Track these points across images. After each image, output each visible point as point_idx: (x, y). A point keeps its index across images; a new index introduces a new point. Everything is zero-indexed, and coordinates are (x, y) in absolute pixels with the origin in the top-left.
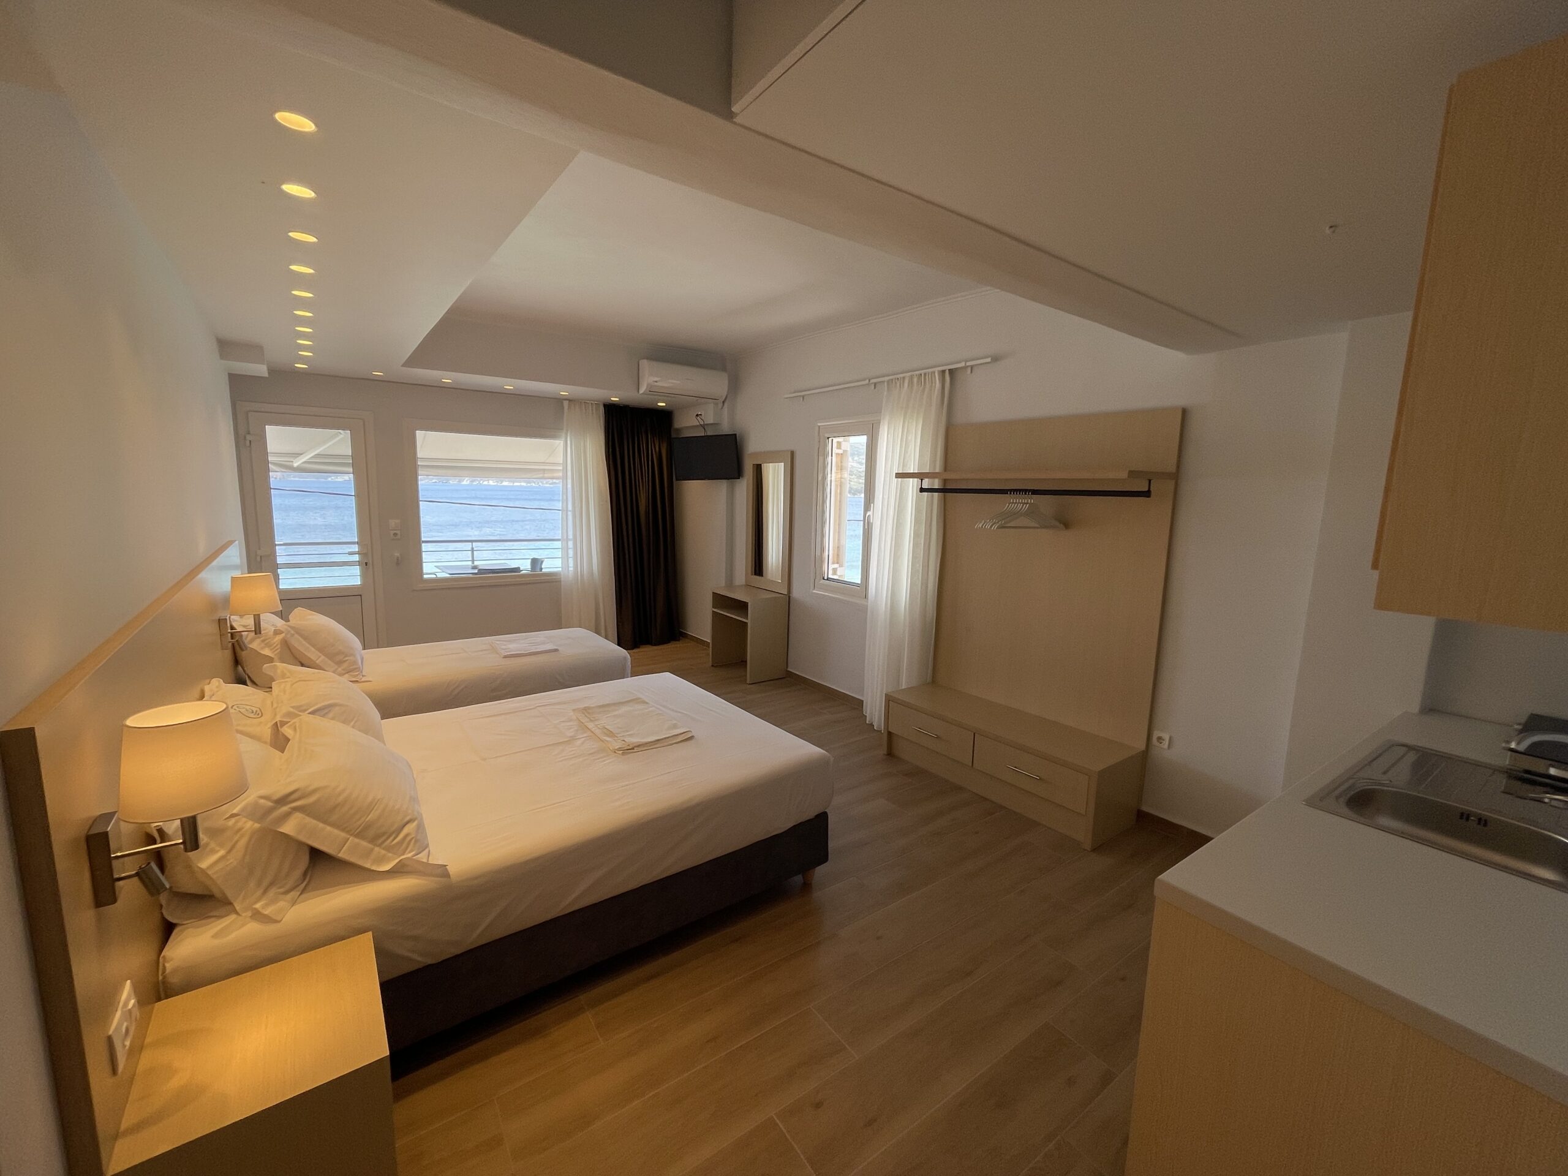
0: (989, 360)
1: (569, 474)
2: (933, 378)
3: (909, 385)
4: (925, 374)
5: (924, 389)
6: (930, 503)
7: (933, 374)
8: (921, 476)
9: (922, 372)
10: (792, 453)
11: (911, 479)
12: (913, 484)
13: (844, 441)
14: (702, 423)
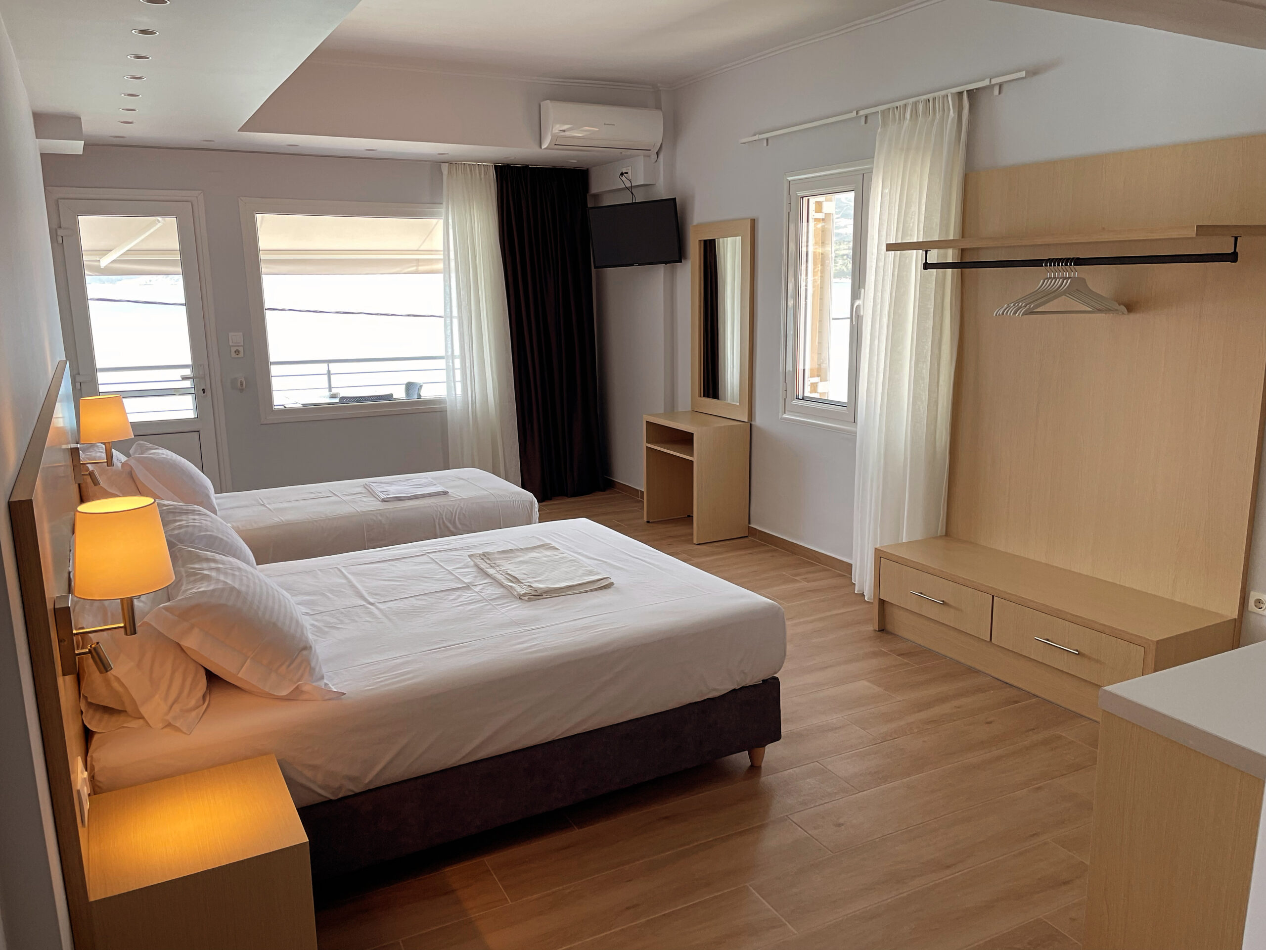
0: (1023, 74)
1: (453, 264)
2: (946, 105)
3: (911, 116)
4: (934, 99)
5: (933, 120)
6: (940, 284)
7: (945, 99)
8: (925, 246)
9: (930, 96)
10: (753, 222)
11: (915, 251)
12: (915, 257)
13: (826, 201)
14: (628, 185)
